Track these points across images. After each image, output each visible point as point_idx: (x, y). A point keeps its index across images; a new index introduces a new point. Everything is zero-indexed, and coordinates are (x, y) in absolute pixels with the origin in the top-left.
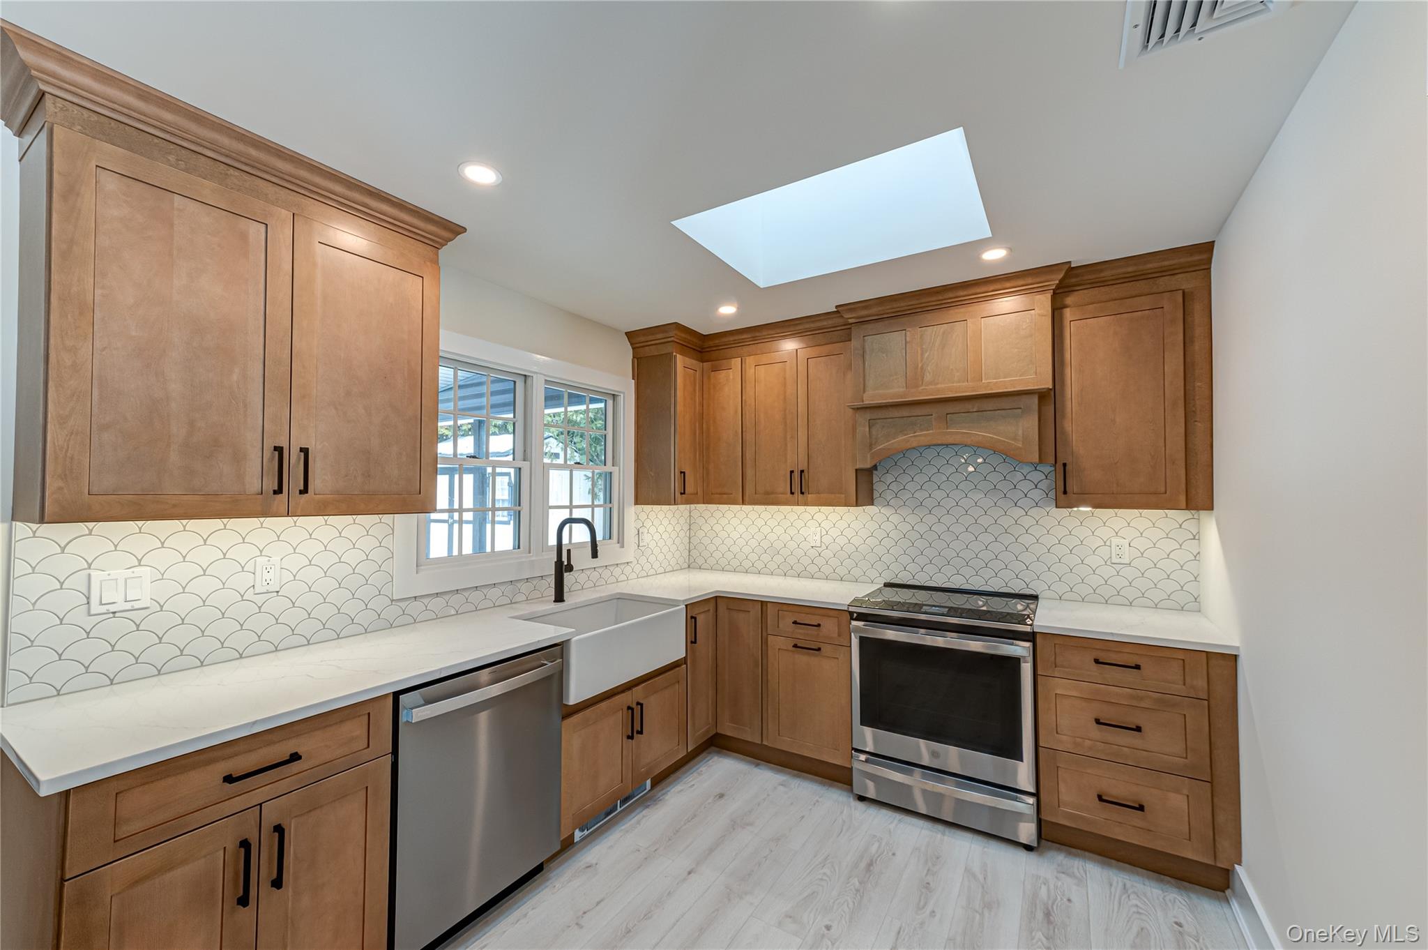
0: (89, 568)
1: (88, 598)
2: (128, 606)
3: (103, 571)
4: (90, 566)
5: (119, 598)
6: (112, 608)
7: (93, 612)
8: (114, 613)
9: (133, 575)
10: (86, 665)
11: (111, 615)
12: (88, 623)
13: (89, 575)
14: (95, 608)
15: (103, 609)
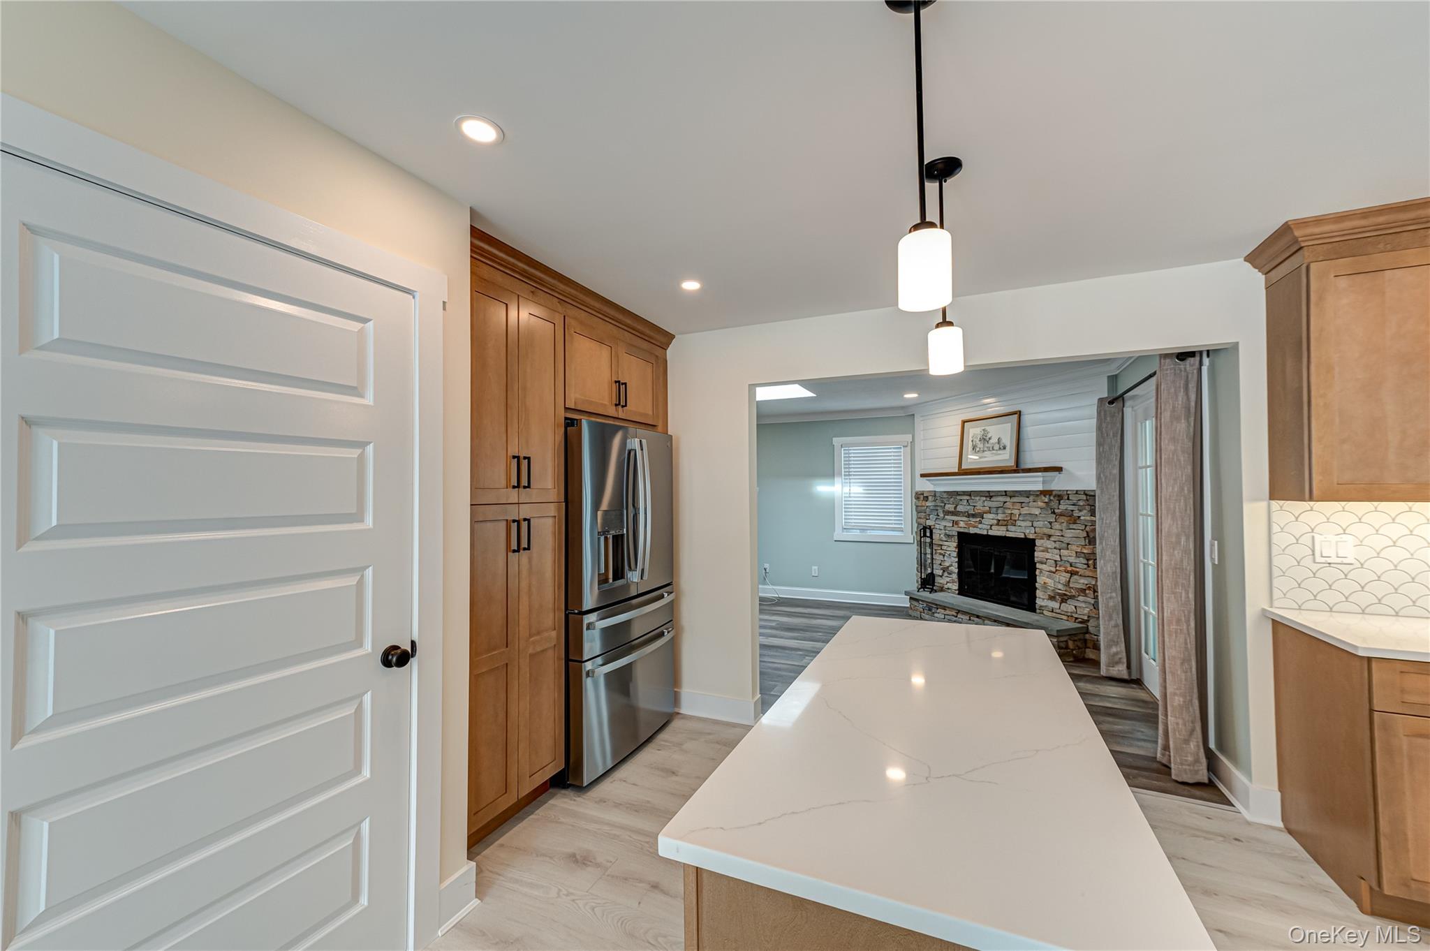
0: (1312, 532)
1: (1313, 551)
2: (1339, 560)
3: (1321, 535)
4: (1313, 530)
5: (1333, 555)
6: (1329, 560)
7: (1317, 561)
8: (1329, 564)
9: (1341, 540)
10: (1315, 594)
11: (1328, 565)
12: (1315, 567)
13: (1313, 537)
14: (1318, 559)
15: (1323, 560)
